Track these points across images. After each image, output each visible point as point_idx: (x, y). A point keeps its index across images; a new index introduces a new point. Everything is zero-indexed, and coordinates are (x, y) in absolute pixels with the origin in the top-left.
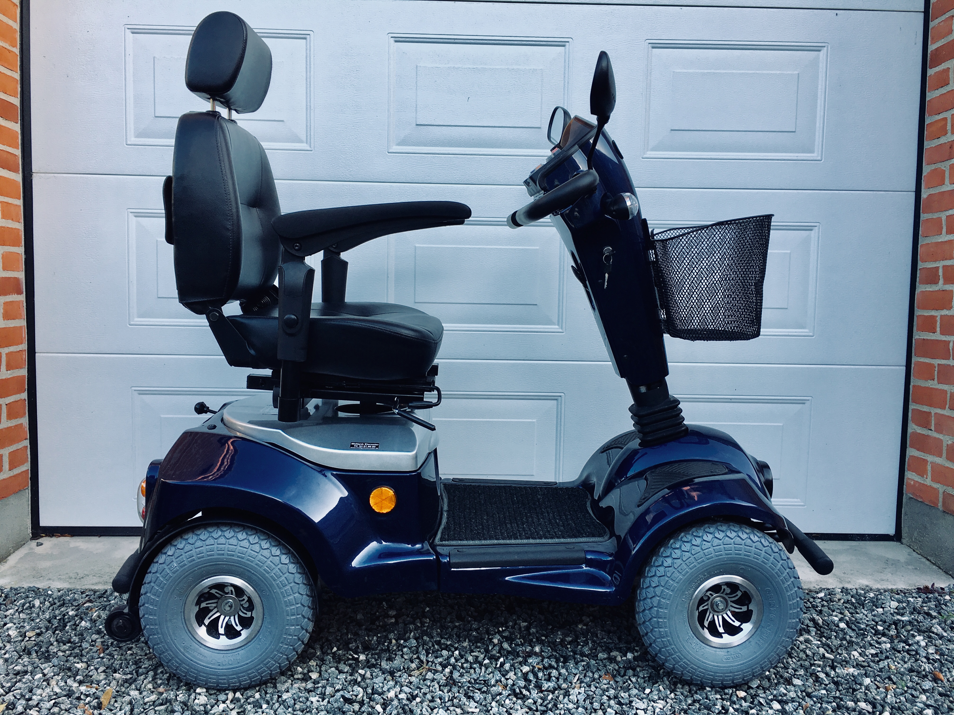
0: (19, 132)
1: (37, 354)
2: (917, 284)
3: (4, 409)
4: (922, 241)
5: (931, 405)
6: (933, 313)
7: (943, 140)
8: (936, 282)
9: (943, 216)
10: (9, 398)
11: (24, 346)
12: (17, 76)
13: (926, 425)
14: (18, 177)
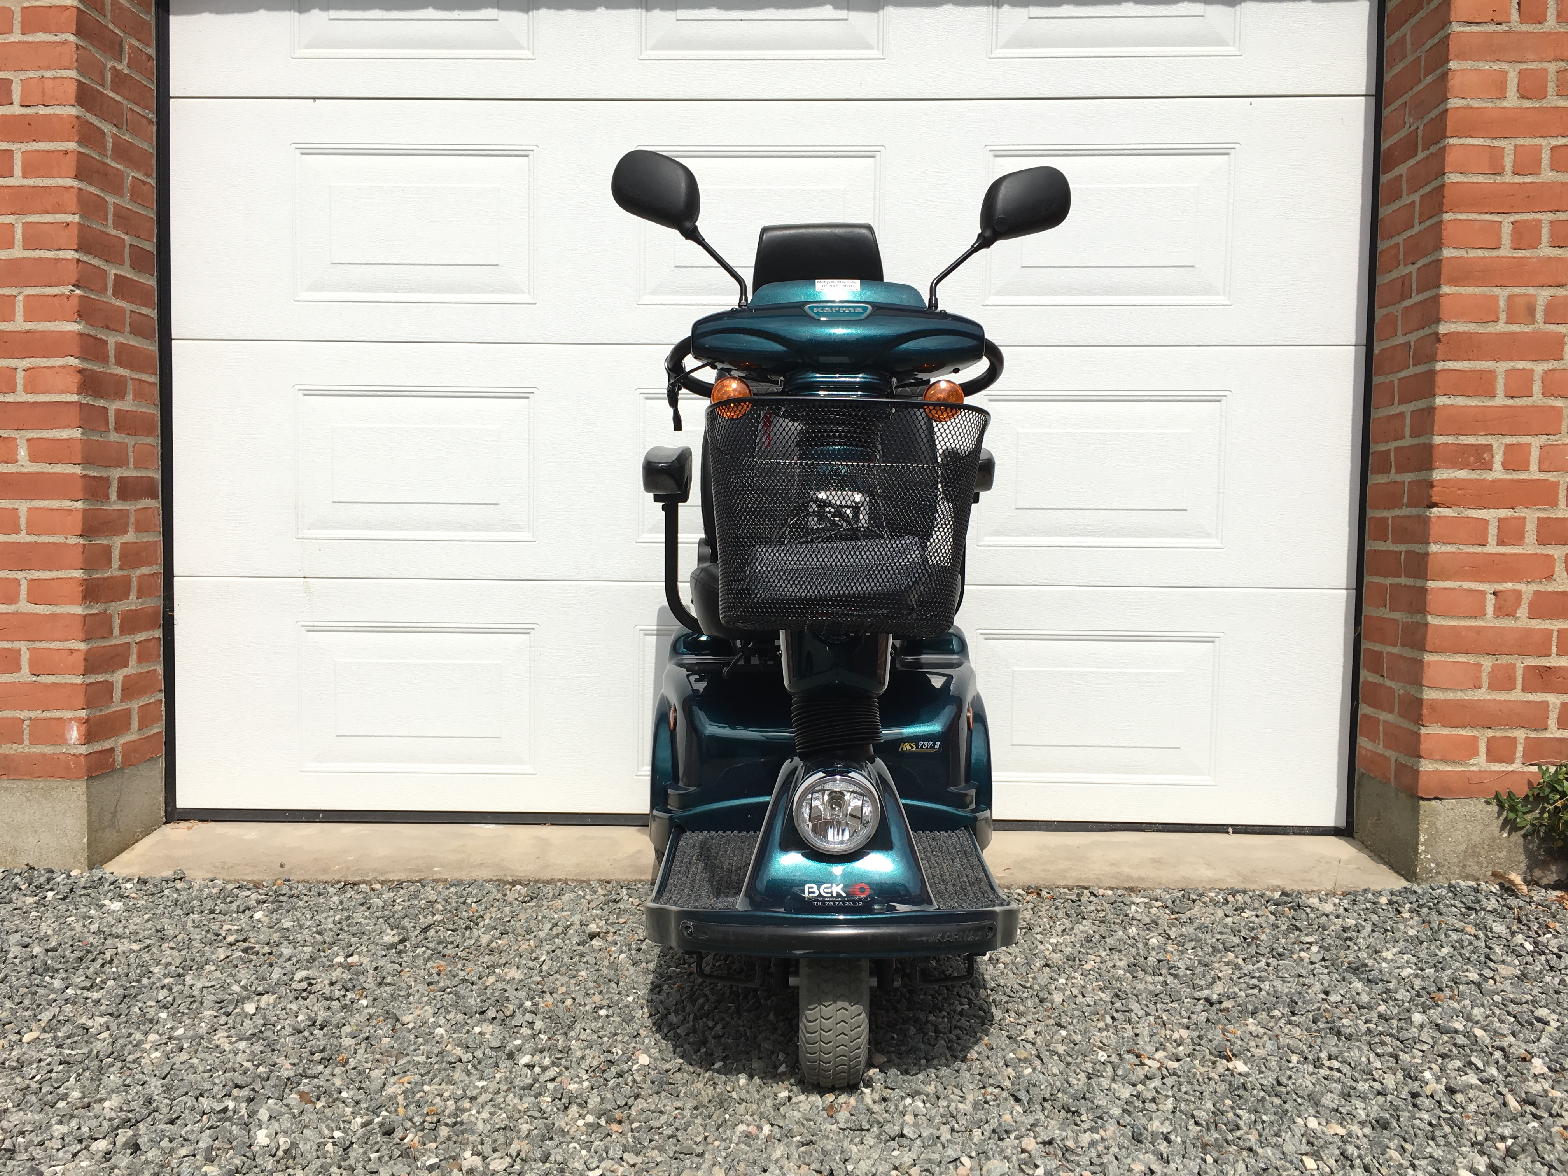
0: (156, 287)
1: (175, 579)
2: (1369, 474)
3: (134, 649)
4: (1375, 414)
5: (1383, 642)
6: (1385, 514)
7: (1395, 274)
8: (1388, 471)
9: (1395, 378)
10: (139, 635)
11: (159, 568)
12: (153, 215)
13: (1377, 669)
14: (152, 347)
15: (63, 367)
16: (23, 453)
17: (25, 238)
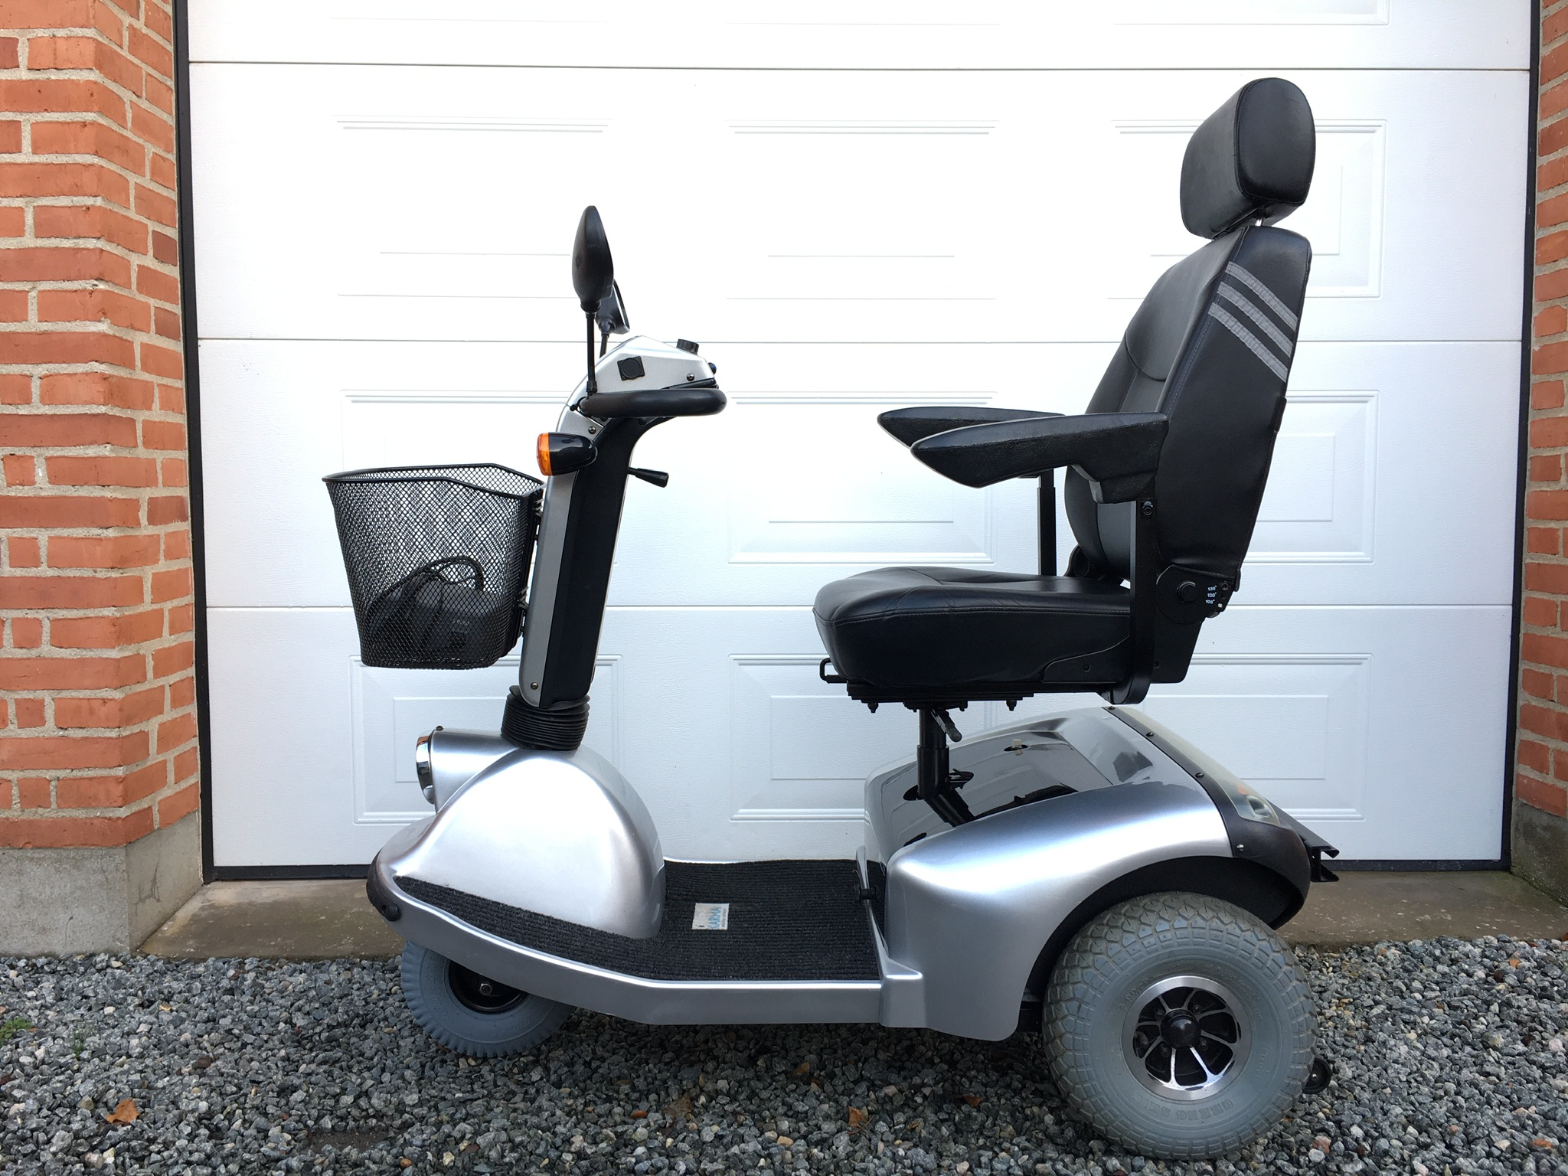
0: (179, 279)
1: (208, 610)
2: (1530, 480)
3: (168, 693)
4: (1532, 416)
5: (1552, 664)
6: (1552, 525)
7: (1561, 265)
8: (1557, 479)
9: (1563, 378)
10: (173, 675)
11: (190, 599)
13: (1545, 694)
14: (178, 347)
15: (87, 374)
16: (41, 473)
17: (37, 225)
